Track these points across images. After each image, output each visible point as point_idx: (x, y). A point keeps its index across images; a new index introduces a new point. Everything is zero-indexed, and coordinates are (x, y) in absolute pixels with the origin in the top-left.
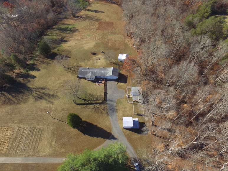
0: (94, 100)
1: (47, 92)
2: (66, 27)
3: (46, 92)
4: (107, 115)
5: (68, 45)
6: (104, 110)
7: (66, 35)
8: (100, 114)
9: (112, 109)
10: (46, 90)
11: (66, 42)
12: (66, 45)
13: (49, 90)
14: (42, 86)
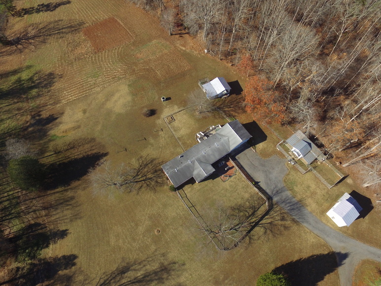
0: (250, 213)
1: (142, 272)
2: (15, 83)
3: (139, 274)
4: (297, 225)
5: (70, 125)
6: (283, 219)
7: (38, 102)
8: (286, 233)
9: (293, 207)
10: (135, 270)
11: (57, 121)
12: (63, 127)
13: (140, 264)
14: (114, 267)
